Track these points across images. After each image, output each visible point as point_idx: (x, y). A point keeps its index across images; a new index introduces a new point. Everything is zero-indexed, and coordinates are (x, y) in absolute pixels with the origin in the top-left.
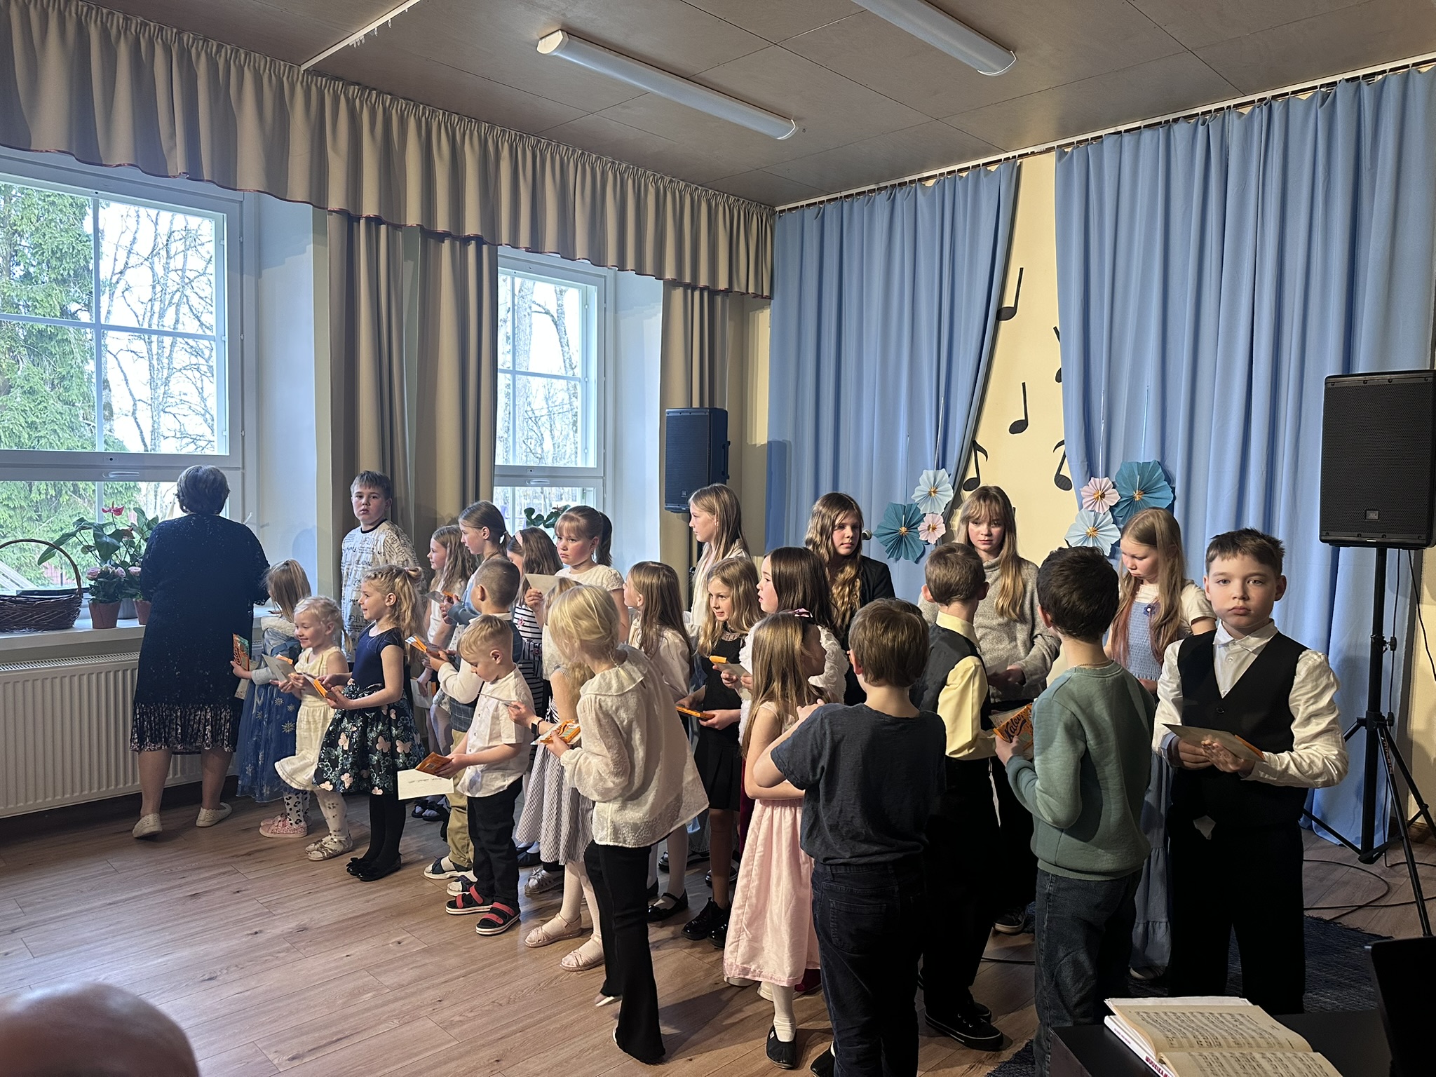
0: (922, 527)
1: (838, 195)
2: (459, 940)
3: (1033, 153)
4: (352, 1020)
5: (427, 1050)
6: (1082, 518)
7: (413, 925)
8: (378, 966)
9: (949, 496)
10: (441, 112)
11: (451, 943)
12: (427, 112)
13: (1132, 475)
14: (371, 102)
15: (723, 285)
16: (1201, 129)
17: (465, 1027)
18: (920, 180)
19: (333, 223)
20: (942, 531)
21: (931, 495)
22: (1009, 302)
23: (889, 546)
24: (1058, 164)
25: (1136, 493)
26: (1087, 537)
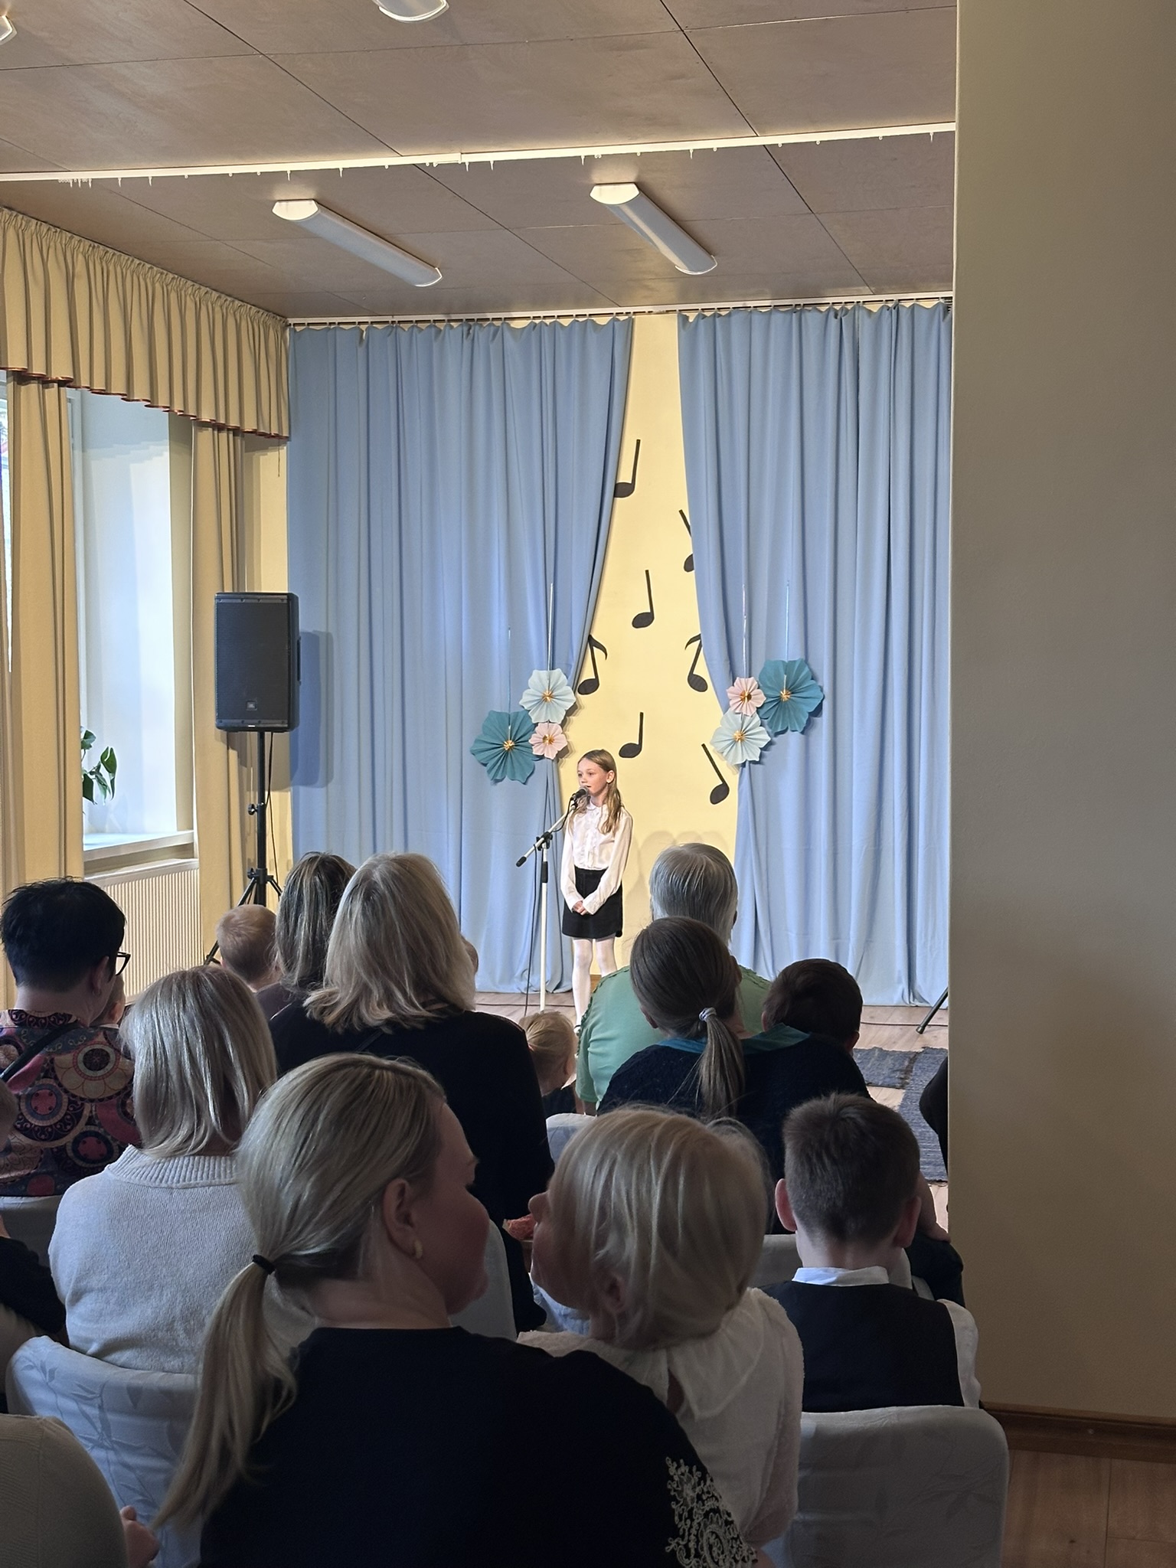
0: (533, 740)
3: (651, 312)
6: (728, 721)
9: (569, 701)
12: (24, 222)
18: (503, 319)
20: (561, 743)
21: (546, 700)
22: (625, 477)
23: (489, 766)
24: (682, 331)
25: (784, 694)
26: (735, 742)
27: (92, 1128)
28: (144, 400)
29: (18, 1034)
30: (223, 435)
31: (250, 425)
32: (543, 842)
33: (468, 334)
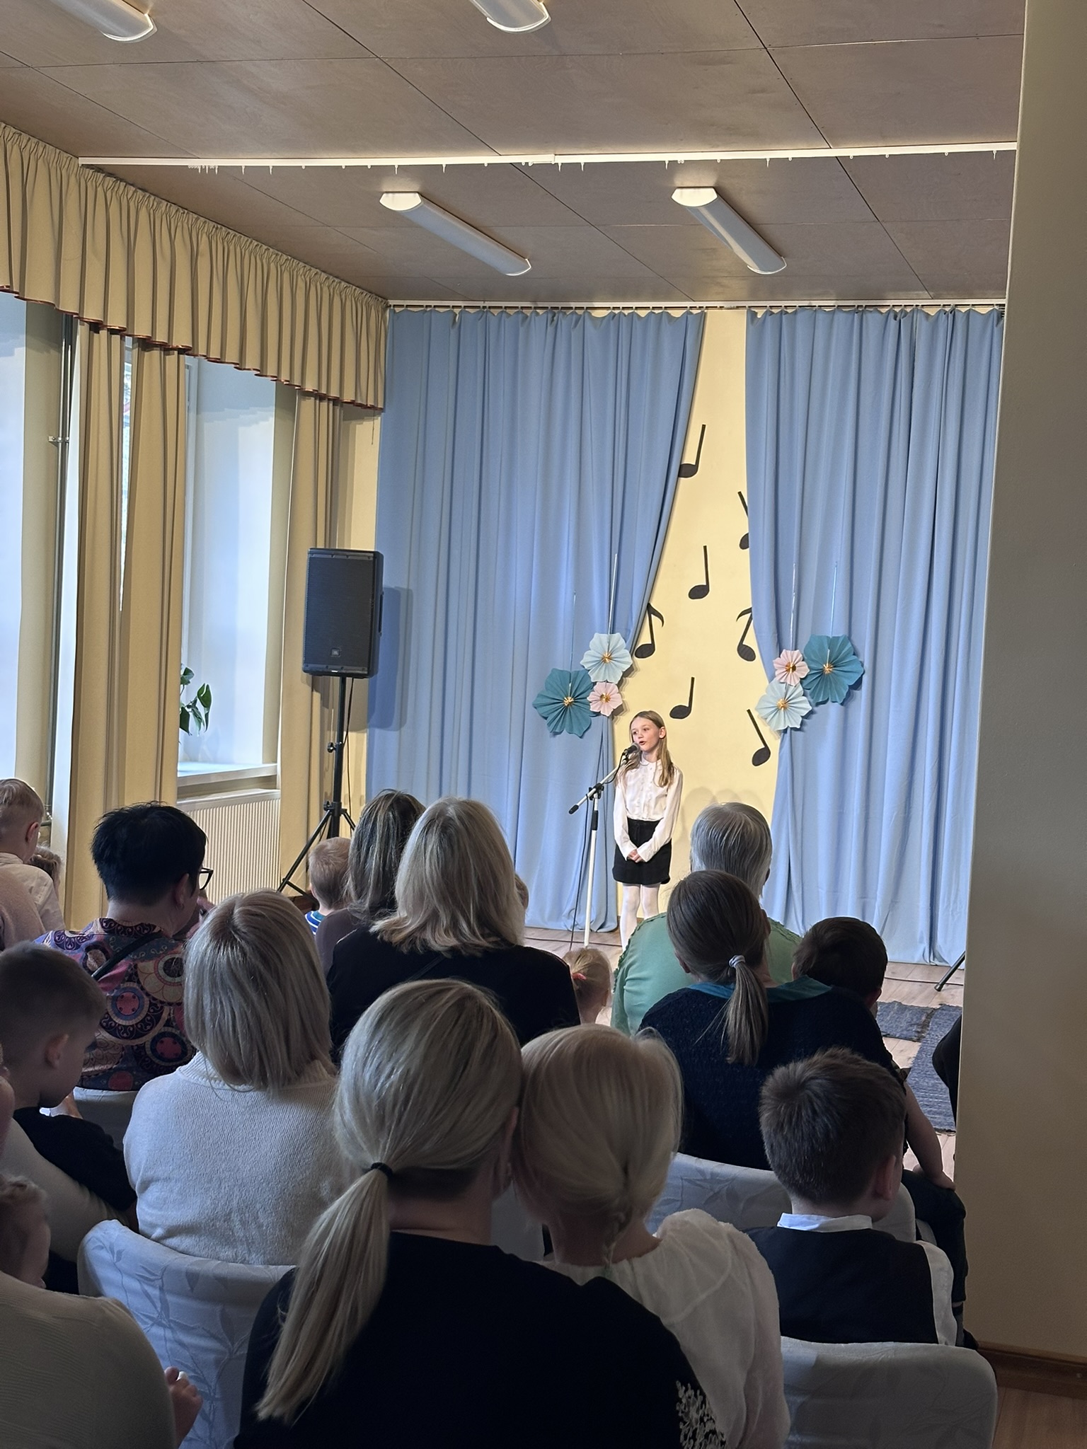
0: (592, 696)
3: (722, 308)
6: (773, 690)
9: (627, 663)
12: (155, 203)
18: (589, 309)
21: (605, 661)
22: (689, 459)
23: (550, 719)
24: (750, 325)
25: (826, 667)
26: (778, 709)
27: (170, 1029)
28: (254, 369)
29: (106, 940)
30: (324, 404)
31: (348, 396)
32: (595, 793)
33: (553, 320)
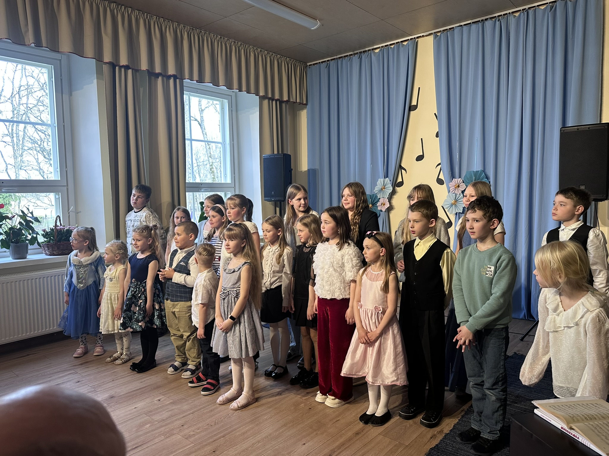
0: (379, 204)
1: (335, 57)
2: (187, 397)
3: (423, 36)
4: (141, 438)
5: (179, 449)
6: (450, 196)
7: (165, 391)
8: (151, 412)
9: (391, 190)
10: (155, 17)
11: (184, 399)
12: (149, 17)
13: (471, 177)
14: (122, 11)
15: (285, 98)
16: (497, 23)
17: (196, 437)
18: (373, 49)
19: (106, 69)
20: (388, 205)
21: (383, 190)
22: (414, 103)
24: (435, 41)
26: (453, 204)
33: (360, 57)
